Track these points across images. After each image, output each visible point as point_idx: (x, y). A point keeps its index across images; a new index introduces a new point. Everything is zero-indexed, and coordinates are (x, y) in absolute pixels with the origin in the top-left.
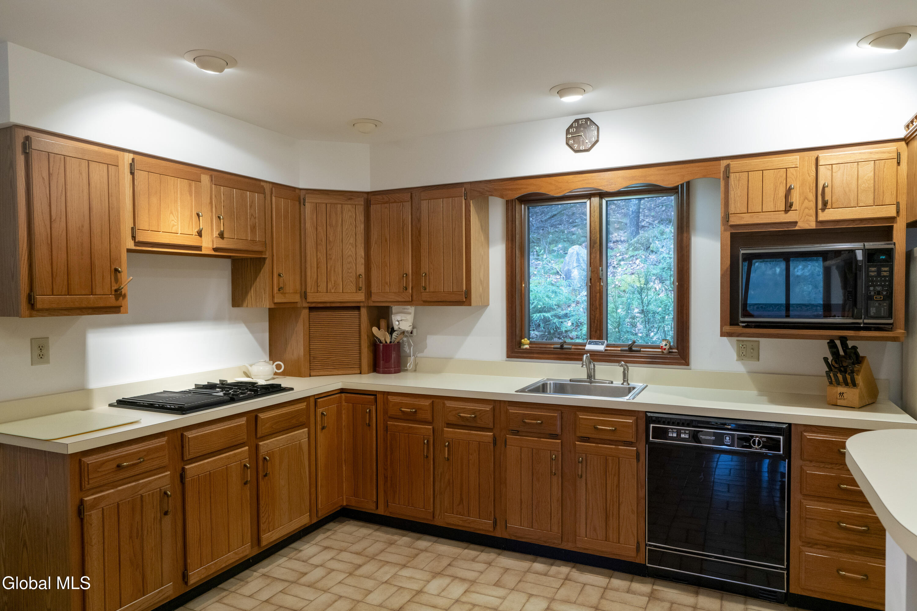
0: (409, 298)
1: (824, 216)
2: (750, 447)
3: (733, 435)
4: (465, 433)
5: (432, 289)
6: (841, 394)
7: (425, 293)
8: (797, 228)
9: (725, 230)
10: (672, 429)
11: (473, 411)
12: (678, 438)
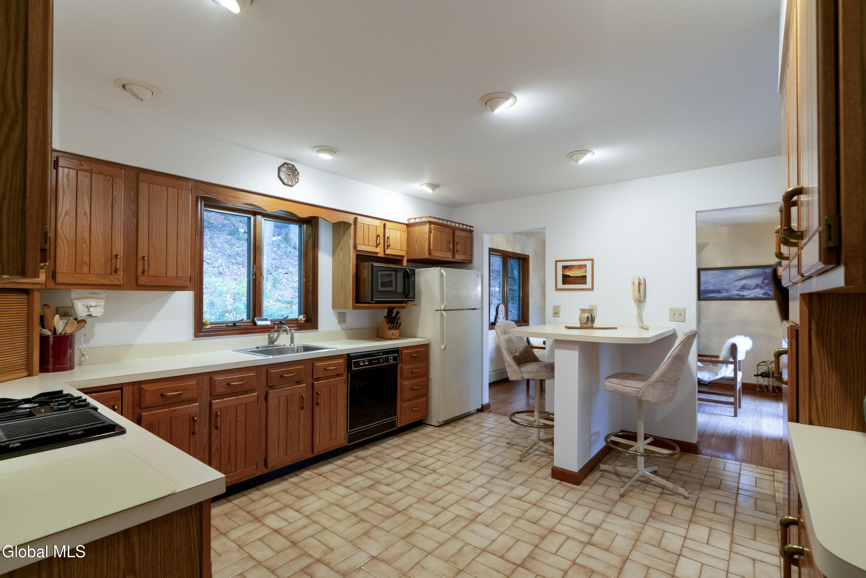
0: (120, 282)
1: (388, 252)
2: (389, 362)
3: (383, 357)
4: (233, 400)
5: (152, 273)
6: (393, 333)
7: (142, 277)
8: (378, 256)
9: (354, 252)
10: (361, 360)
11: (241, 379)
12: (365, 365)
